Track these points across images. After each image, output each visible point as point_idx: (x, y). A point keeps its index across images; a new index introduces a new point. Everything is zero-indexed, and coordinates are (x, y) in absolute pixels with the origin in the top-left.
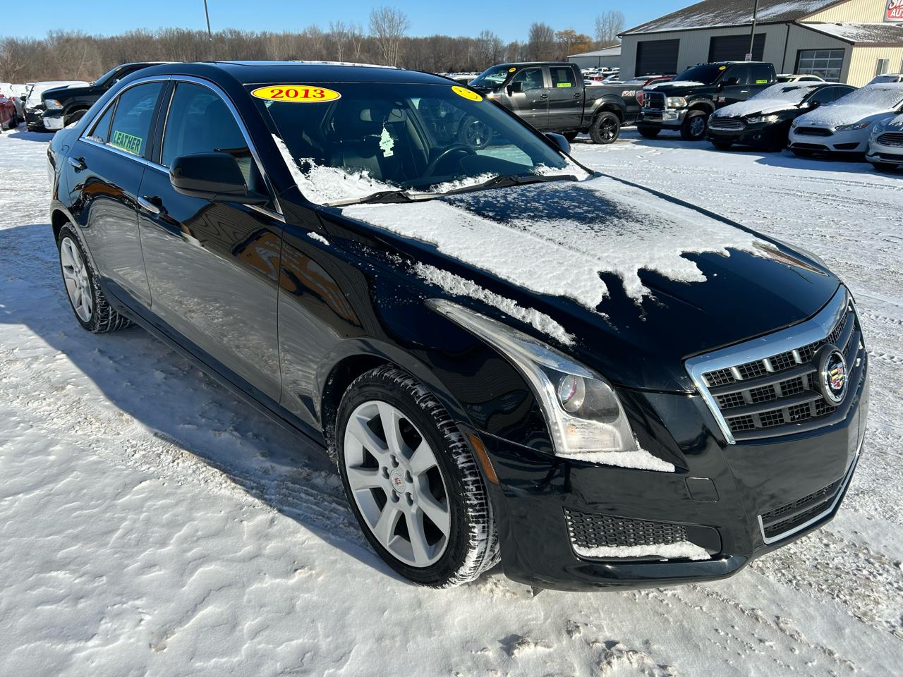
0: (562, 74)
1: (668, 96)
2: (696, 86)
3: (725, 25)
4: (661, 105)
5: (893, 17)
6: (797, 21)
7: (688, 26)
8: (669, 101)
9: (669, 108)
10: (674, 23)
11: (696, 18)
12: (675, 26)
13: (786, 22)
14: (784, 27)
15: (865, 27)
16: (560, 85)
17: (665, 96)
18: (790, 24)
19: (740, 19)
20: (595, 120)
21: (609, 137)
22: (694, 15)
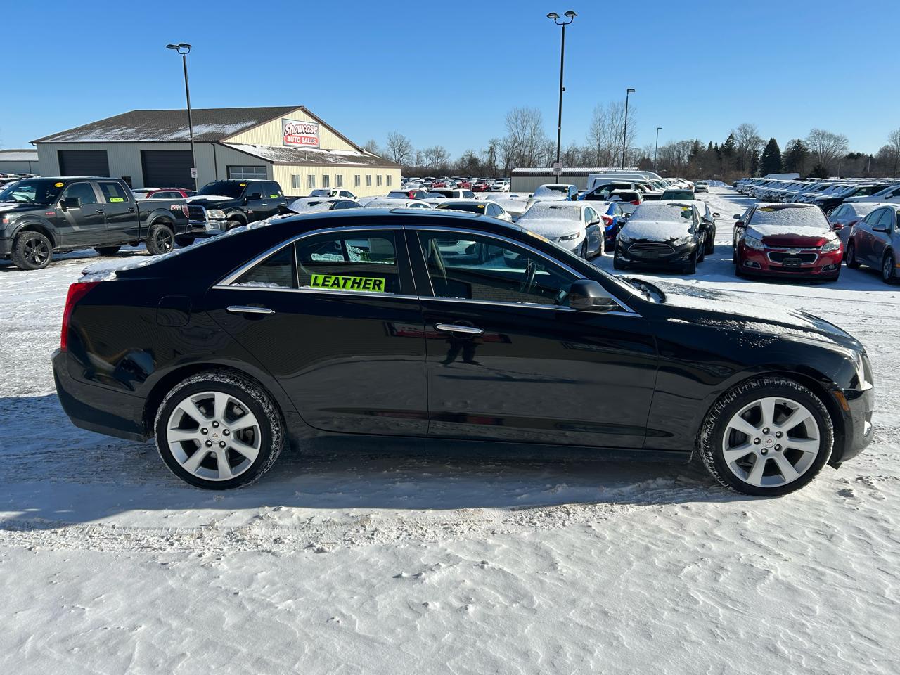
0: (112, 189)
1: (207, 209)
2: (228, 200)
3: (152, 140)
4: (202, 218)
5: (289, 142)
6: (221, 141)
7: (113, 139)
8: (208, 213)
9: (209, 219)
10: (94, 134)
11: (116, 131)
12: (98, 138)
13: (211, 142)
14: (210, 146)
15: (273, 149)
16: (113, 200)
17: (204, 209)
18: (215, 144)
19: (165, 135)
20: (151, 232)
21: (166, 247)
22: (113, 129)
